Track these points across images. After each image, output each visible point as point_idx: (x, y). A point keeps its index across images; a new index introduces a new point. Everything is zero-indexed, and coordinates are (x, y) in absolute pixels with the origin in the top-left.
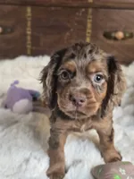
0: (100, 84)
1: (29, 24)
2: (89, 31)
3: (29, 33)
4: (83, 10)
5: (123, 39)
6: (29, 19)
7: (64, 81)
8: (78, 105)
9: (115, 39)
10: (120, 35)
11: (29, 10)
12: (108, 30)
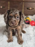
0: (18, 19)
1: (9, 6)
2: (23, 7)
3: (9, 8)
4: (22, 2)
5: (31, 9)
6: (9, 4)
7: (10, 18)
8: (13, 24)
9: (30, 9)
10: (31, 8)
11: (9, 2)
12: (28, 7)
